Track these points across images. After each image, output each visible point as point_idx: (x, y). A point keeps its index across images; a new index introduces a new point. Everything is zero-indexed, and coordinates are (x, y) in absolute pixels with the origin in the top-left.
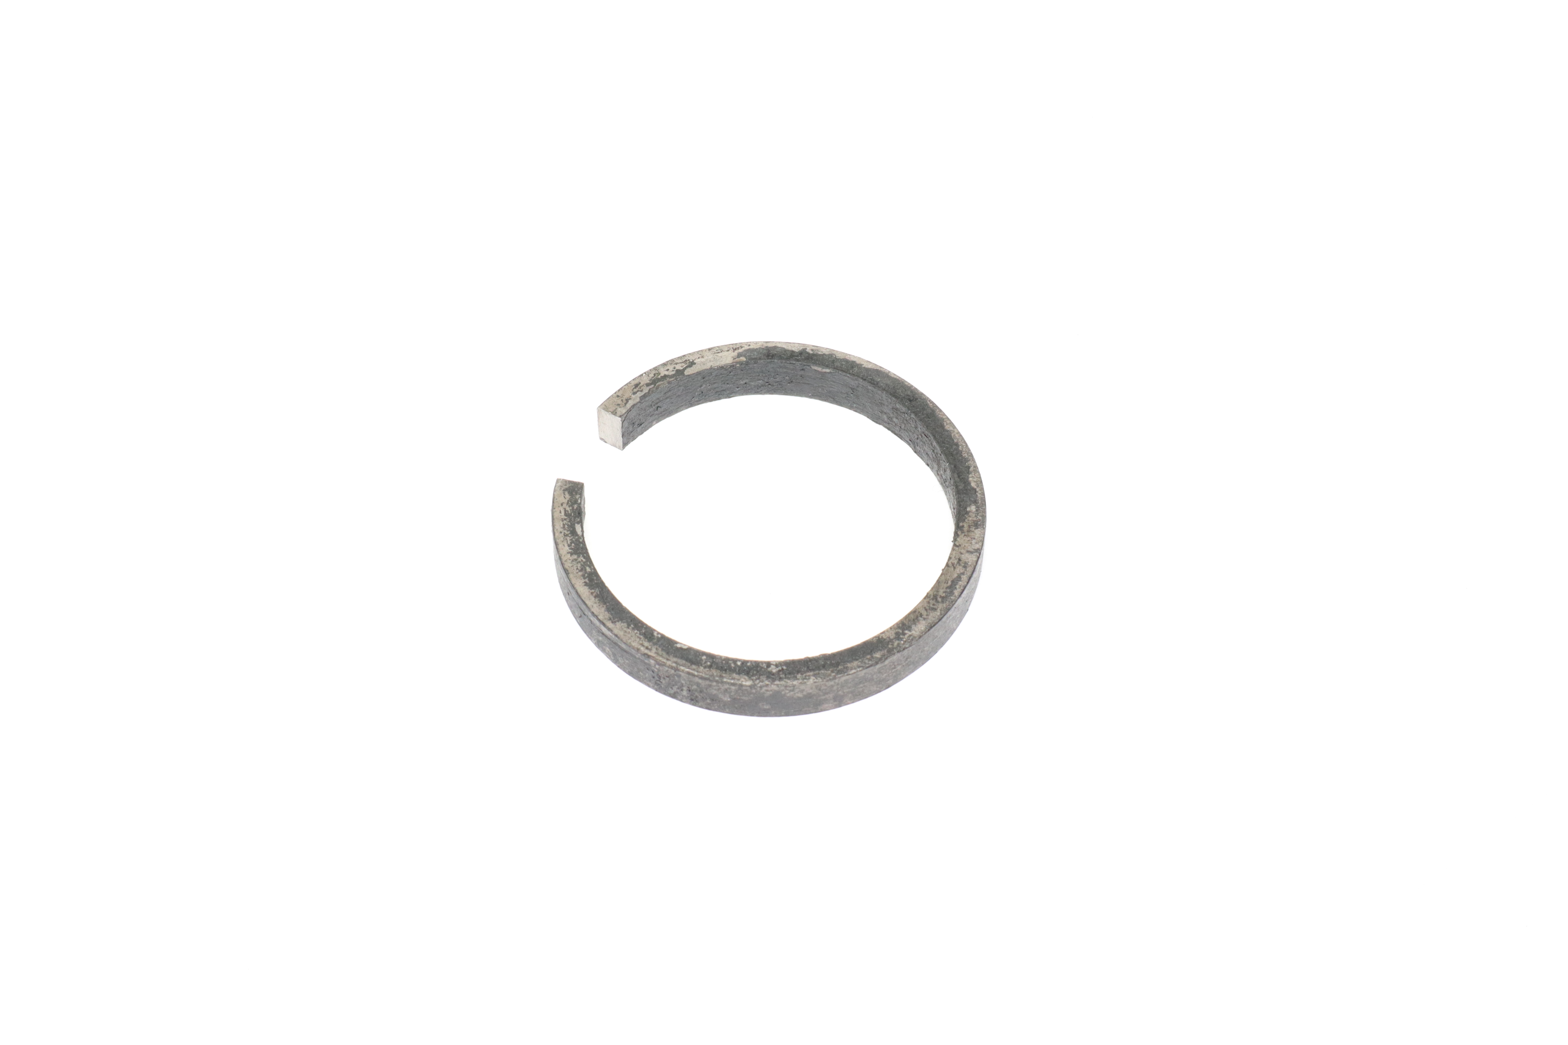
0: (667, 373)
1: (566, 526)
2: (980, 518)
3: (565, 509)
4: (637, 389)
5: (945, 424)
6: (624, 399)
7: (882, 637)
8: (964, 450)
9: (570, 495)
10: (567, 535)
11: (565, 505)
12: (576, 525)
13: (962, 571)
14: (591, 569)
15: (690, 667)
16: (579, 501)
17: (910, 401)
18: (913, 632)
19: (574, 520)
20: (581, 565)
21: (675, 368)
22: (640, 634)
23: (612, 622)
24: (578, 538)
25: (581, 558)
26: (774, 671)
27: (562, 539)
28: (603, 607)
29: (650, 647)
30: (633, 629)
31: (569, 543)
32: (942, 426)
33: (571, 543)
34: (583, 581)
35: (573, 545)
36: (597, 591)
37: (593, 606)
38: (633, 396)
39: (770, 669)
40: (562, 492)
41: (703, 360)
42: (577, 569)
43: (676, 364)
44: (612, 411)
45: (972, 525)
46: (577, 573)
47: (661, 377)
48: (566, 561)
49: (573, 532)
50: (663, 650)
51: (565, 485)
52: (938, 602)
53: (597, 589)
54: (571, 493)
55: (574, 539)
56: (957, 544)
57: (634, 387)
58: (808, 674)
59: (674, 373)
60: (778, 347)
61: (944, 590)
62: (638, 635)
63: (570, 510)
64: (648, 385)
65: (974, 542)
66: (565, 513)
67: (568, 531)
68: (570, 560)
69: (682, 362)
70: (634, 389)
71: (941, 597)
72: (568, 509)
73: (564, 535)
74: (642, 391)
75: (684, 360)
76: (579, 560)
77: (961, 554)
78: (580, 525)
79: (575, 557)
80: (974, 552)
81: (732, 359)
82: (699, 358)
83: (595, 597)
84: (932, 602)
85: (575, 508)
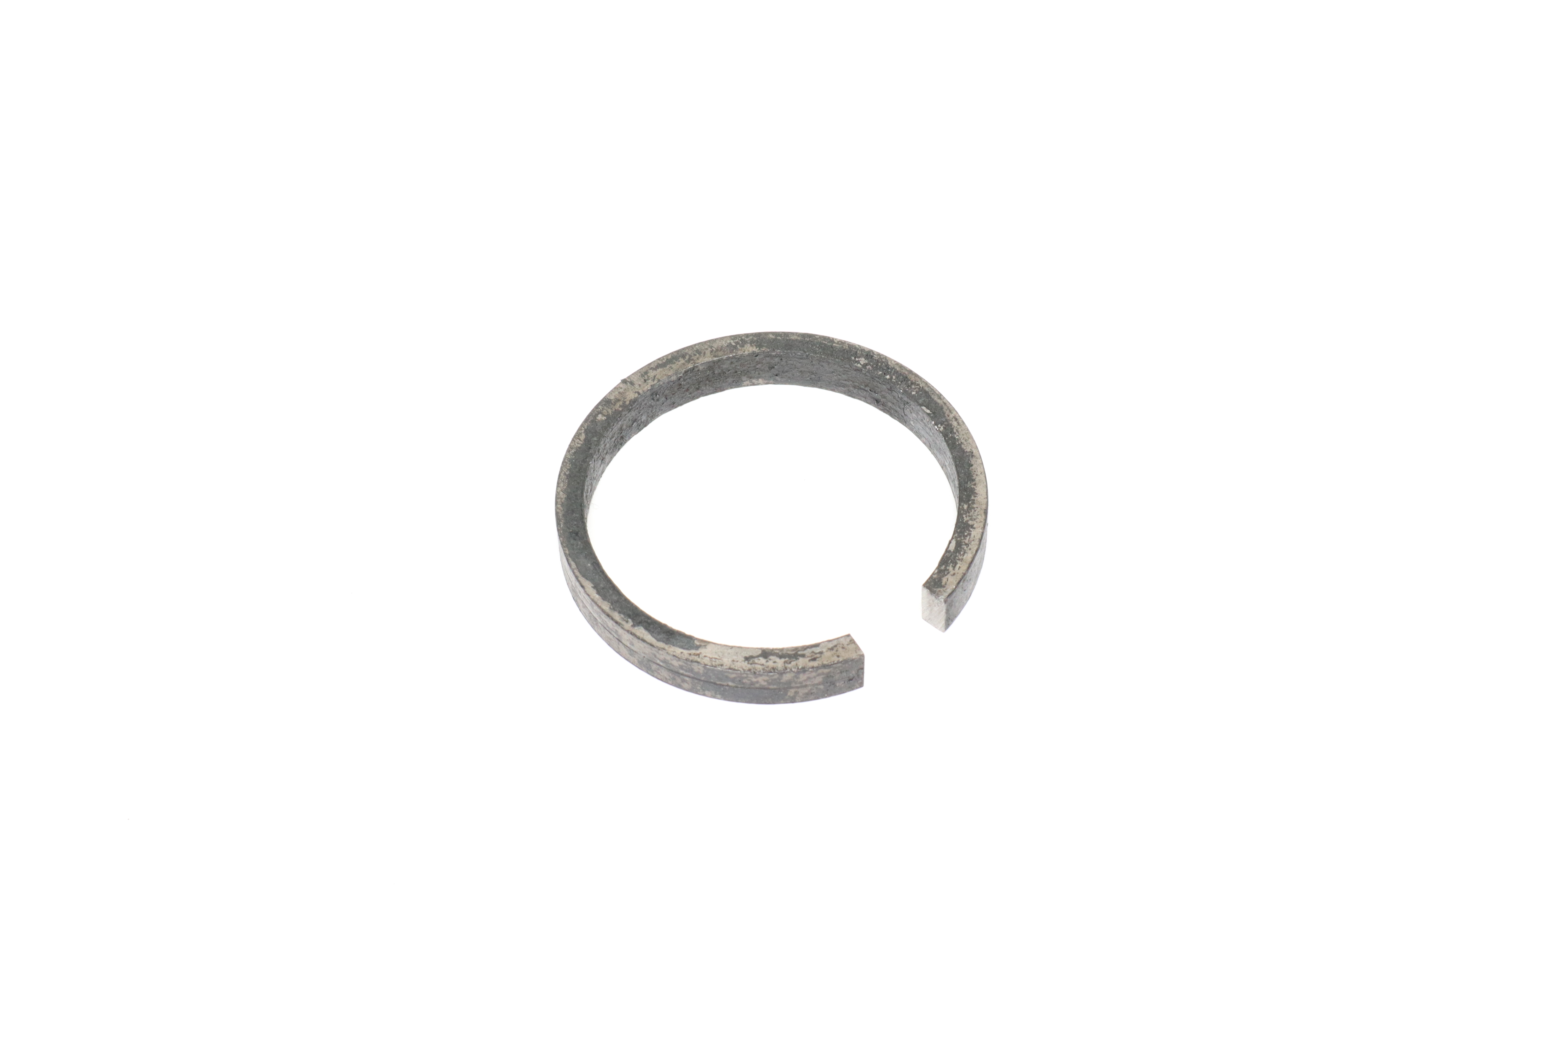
0: (777, 660)
1: (962, 553)
2: (600, 407)
3: (954, 569)
4: (815, 656)
5: (564, 499)
6: (834, 651)
7: (756, 348)
8: (566, 470)
10: (967, 545)
11: (952, 572)
12: (952, 551)
14: (963, 505)
15: (930, 390)
16: (936, 571)
18: (728, 342)
19: (951, 556)
20: (969, 513)
21: (767, 661)
23: (972, 453)
24: (957, 538)
25: (965, 519)
26: (863, 359)
27: (973, 543)
28: (972, 469)
29: (954, 419)
31: (968, 537)
32: (568, 498)
33: (966, 536)
34: (976, 498)
35: (966, 534)
36: (969, 485)
37: (981, 473)
38: (824, 650)
41: (735, 658)
42: (975, 511)
44: (853, 645)
45: (612, 404)
46: (977, 507)
48: (981, 522)
49: (959, 545)
50: (944, 413)
51: (940, 591)
52: (690, 356)
54: (940, 580)
55: (963, 538)
56: (637, 394)
57: (817, 659)
58: (836, 345)
59: (771, 657)
60: (656, 639)
61: (677, 363)
62: (957, 434)
63: (949, 566)
64: (803, 656)
65: (621, 390)
66: (955, 565)
67: (963, 548)
68: (977, 522)
69: (756, 664)
73: (968, 546)
74: (813, 652)
75: (753, 665)
76: (968, 518)
77: (640, 385)
78: (949, 549)
79: (970, 522)
80: (629, 382)
81: (707, 647)
82: (737, 661)
84: (695, 358)
85: (944, 566)
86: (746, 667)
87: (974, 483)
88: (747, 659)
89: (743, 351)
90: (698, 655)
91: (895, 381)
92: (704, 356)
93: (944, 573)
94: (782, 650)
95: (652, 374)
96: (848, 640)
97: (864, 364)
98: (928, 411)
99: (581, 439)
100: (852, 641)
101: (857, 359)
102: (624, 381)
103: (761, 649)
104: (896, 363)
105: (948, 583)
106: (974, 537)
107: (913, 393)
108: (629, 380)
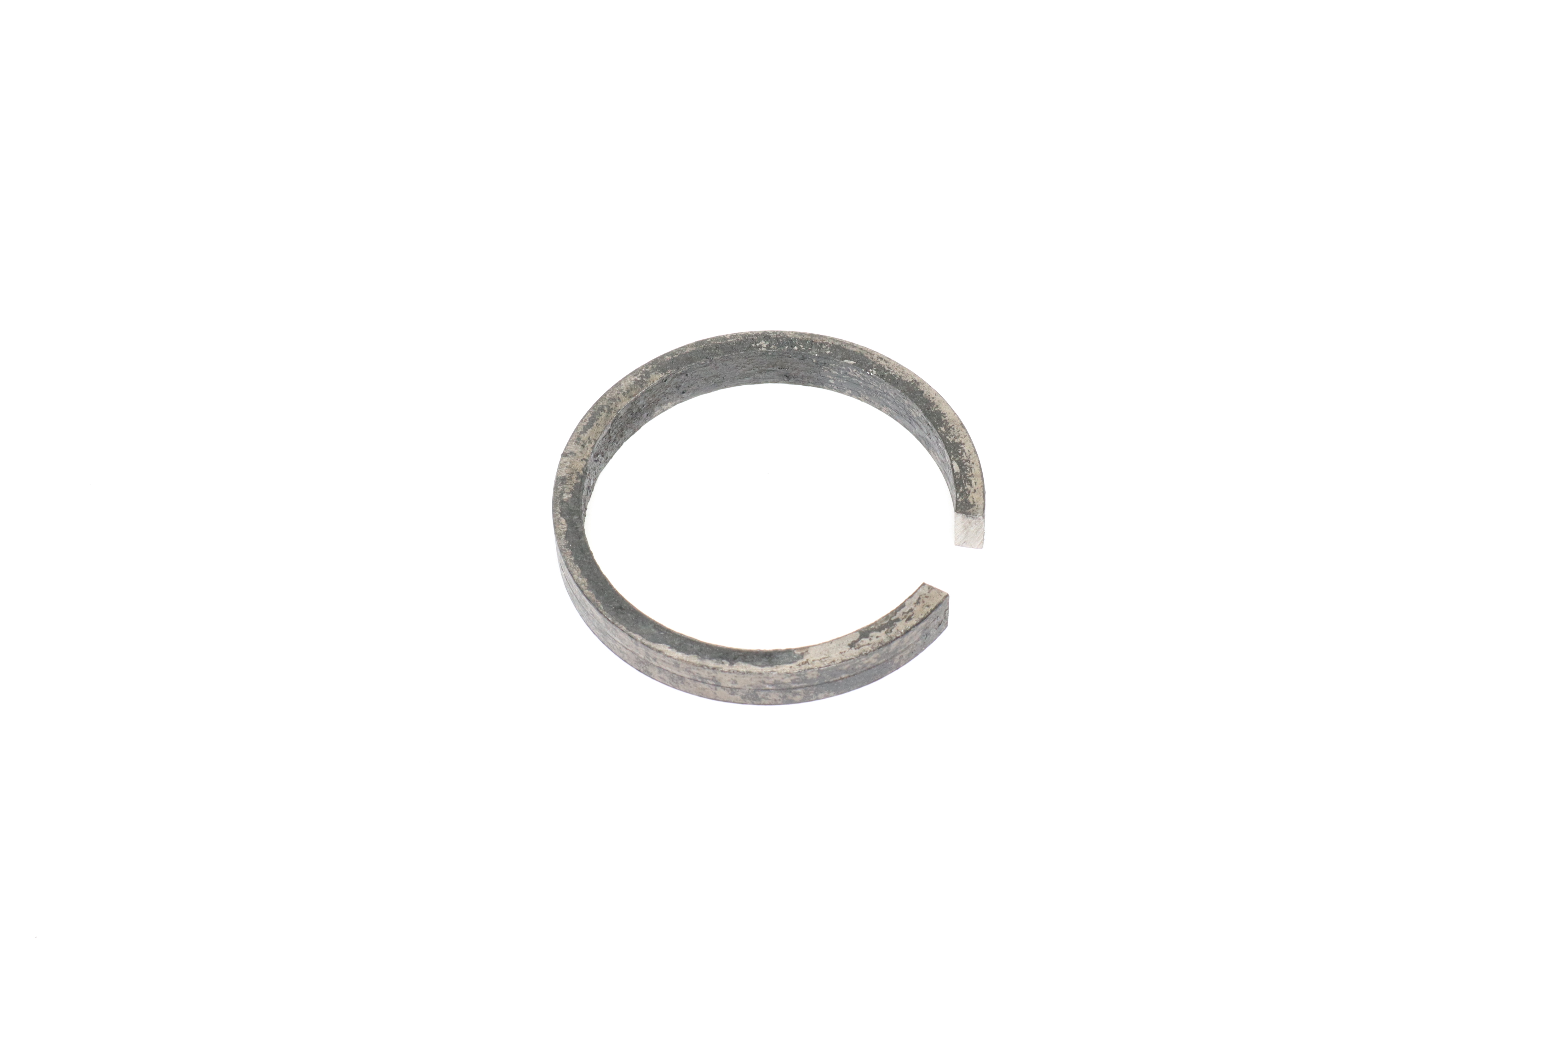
0: (878, 634)
1: (968, 470)
2: (559, 487)
3: (972, 487)
4: (909, 615)
6: (921, 604)
7: (662, 374)
8: (569, 556)
9: (968, 500)
10: (967, 461)
11: (972, 490)
13: (582, 435)
14: (940, 429)
15: (841, 343)
16: (958, 495)
17: (621, 608)
18: (633, 379)
19: (961, 477)
20: (950, 433)
21: (870, 639)
22: (889, 371)
23: (916, 381)
25: (951, 440)
26: (763, 342)
27: (971, 457)
28: (925, 395)
29: (879, 359)
30: (896, 376)
31: (964, 454)
33: (962, 454)
34: (946, 418)
35: (960, 452)
37: (936, 395)
38: (912, 607)
39: (768, 343)
40: (977, 504)
41: (840, 650)
42: (953, 429)
43: (869, 644)
44: (933, 590)
45: (568, 480)
46: (953, 425)
47: (884, 629)
48: (965, 436)
50: (867, 358)
51: (973, 510)
52: (608, 406)
53: (933, 411)
54: (967, 502)
55: (960, 457)
56: (584, 461)
57: (912, 617)
58: (732, 340)
59: (871, 634)
60: (759, 666)
61: (600, 418)
62: (891, 370)
63: (966, 486)
64: (898, 620)
65: (568, 464)
66: (971, 483)
67: (966, 465)
68: (962, 438)
69: (862, 646)
70: (912, 615)
71: (604, 411)
72: (968, 487)
73: (970, 461)
74: (904, 613)
75: (861, 648)
77: (581, 452)
78: (956, 471)
79: (956, 441)
80: (569, 453)
81: (809, 651)
82: (845, 652)
83: (933, 403)
84: (613, 406)
85: (961, 488)
86: (855, 653)
87: (935, 406)
88: (852, 645)
89: (652, 381)
90: (807, 662)
91: (804, 349)
92: (620, 401)
93: (966, 494)
94: (875, 623)
95: (584, 437)
96: (926, 588)
97: (767, 346)
98: (852, 362)
99: (563, 523)
100: (931, 588)
101: (758, 345)
102: (564, 455)
103: (857, 631)
104: (794, 333)
105: (975, 501)
106: (969, 451)
107: (828, 352)
108: (568, 452)
